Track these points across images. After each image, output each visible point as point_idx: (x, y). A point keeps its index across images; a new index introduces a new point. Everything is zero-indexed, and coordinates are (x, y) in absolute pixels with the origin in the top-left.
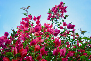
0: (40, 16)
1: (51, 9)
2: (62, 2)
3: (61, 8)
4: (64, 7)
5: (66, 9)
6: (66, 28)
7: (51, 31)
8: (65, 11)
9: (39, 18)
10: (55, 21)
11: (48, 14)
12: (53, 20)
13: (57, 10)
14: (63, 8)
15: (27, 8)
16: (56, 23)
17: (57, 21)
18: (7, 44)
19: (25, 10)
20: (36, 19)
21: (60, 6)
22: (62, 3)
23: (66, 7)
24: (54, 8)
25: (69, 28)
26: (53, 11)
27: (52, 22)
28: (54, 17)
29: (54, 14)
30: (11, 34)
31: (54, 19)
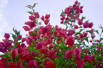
0: (49, 15)
1: (64, 11)
2: (77, 1)
3: (76, 8)
4: (80, 7)
5: (82, 9)
6: (82, 27)
7: (64, 34)
8: (81, 12)
9: (48, 17)
10: (69, 25)
11: (60, 16)
12: (67, 24)
13: (71, 11)
14: (78, 8)
15: (33, 6)
16: (71, 27)
17: (71, 24)
18: (8, 48)
19: (30, 8)
20: (44, 19)
21: (74, 6)
22: (76, 3)
23: (82, 7)
24: (68, 9)
25: (85, 27)
26: (66, 13)
27: (66, 26)
28: (67, 19)
29: (68, 16)
30: (12, 35)
31: (68, 22)
